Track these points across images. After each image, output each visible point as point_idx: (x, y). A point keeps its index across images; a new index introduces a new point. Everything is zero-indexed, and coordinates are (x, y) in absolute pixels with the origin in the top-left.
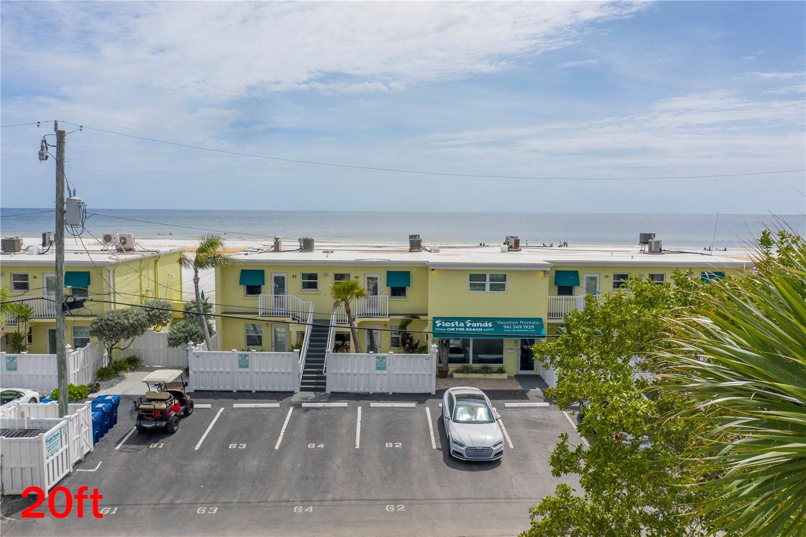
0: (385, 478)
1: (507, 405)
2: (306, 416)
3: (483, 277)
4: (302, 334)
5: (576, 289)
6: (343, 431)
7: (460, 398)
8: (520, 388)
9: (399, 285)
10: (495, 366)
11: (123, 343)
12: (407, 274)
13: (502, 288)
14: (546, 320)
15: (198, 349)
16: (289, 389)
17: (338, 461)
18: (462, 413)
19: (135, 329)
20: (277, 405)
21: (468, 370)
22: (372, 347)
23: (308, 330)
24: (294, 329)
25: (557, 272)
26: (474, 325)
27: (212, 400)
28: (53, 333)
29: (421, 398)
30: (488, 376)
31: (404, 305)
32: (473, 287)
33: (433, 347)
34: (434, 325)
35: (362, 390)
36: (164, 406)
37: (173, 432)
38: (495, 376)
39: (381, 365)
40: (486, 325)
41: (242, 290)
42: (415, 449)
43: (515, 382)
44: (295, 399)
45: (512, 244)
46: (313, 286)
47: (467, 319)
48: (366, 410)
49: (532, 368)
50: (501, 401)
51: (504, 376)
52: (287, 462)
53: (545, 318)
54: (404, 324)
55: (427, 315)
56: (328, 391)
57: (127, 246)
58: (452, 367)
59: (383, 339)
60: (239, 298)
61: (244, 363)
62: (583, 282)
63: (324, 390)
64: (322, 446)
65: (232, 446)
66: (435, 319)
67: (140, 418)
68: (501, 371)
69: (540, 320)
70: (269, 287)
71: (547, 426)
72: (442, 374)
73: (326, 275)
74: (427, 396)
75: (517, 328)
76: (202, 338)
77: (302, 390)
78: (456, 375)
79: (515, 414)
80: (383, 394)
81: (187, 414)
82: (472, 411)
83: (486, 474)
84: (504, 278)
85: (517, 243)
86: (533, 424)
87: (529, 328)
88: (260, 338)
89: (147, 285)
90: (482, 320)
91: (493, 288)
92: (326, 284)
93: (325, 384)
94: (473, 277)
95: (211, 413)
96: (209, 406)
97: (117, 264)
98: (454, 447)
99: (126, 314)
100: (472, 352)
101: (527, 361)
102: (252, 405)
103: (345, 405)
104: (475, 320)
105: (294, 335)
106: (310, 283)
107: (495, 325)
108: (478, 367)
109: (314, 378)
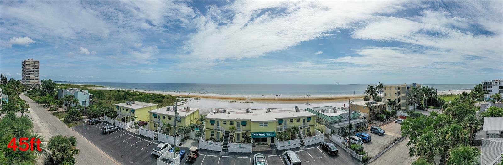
1: (268, 156)
2: (223, 160)
3: (263, 123)
5: (282, 124)
8: (271, 149)
9: (244, 124)
10: (265, 143)
11: (187, 134)
12: (246, 122)
14: (276, 132)
15: (200, 139)
16: (220, 151)
18: (258, 163)
20: (217, 156)
21: (259, 144)
22: (238, 138)
23: (224, 134)
24: (221, 134)
25: (278, 120)
26: (261, 134)
27: (203, 152)
31: (245, 128)
32: (260, 126)
33: (252, 142)
34: (252, 135)
35: (236, 152)
37: (195, 162)
38: (265, 146)
39: (240, 146)
40: (263, 134)
41: (211, 124)
43: (270, 147)
44: (221, 154)
46: (226, 124)
47: (259, 133)
48: (237, 159)
49: (273, 143)
50: (266, 155)
54: (245, 133)
55: (250, 131)
58: (256, 144)
60: (210, 126)
61: (210, 144)
62: (284, 122)
63: (227, 151)
66: (252, 133)
67: (189, 158)
68: (267, 144)
70: (216, 124)
71: (277, 163)
72: (254, 146)
73: (228, 122)
74: (250, 153)
75: (270, 135)
76: (202, 136)
77: (222, 151)
78: (257, 146)
79: (270, 159)
80: (240, 153)
82: (260, 163)
84: (267, 123)
86: (274, 162)
87: (272, 135)
88: (214, 134)
91: (265, 126)
92: (228, 124)
93: (227, 149)
94: (260, 123)
95: (203, 156)
96: (202, 154)
99: (187, 128)
100: (260, 140)
101: (272, 141)
102: (212, 156)
103: (232, 157)
104: (261, 133)
105: (221, 136)
106: (225, 123)
107: (265, 134)
108: (262, 143)
109: (225, 148)
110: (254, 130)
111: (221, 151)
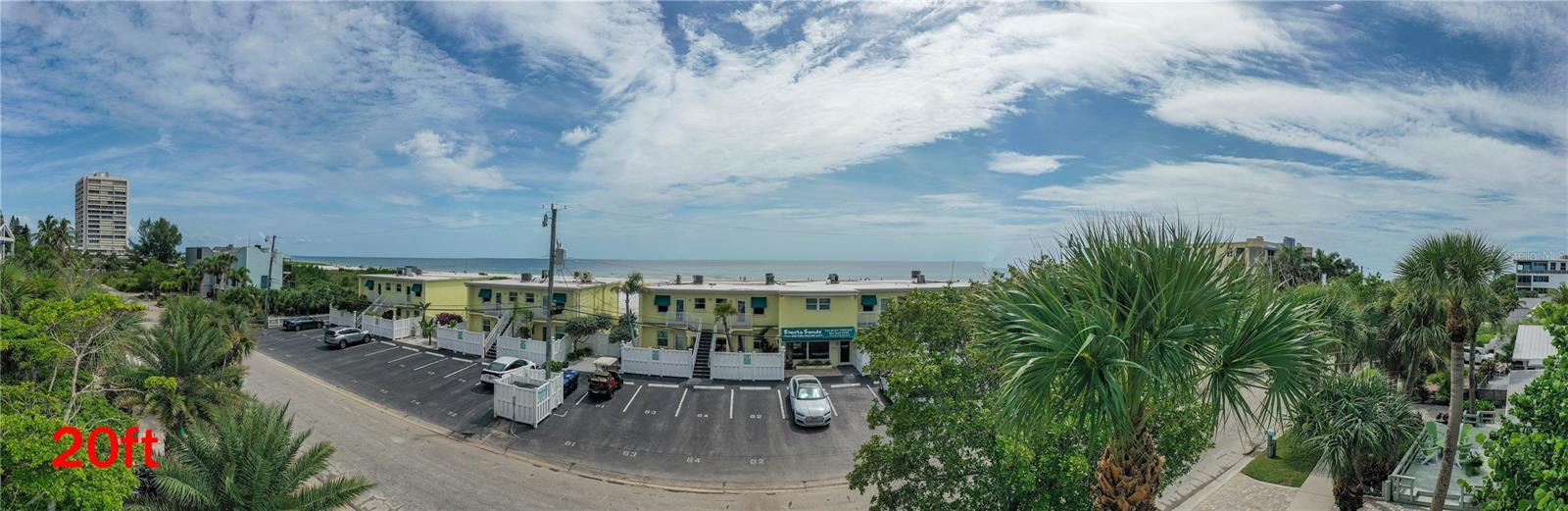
0: (750, 441)
1: (833, 386)
2: (696, 394)
3: (815, 301)
4: (694, 339)
5: (875, 307)
6: (721, 407)
7: (800, 382)
8: (841, 374)
9: (759, 306)
10: (824, 360)
11: (583, 338)
12: (765, 299)
13: (828, 308)
14: (856, 328)
15: (626, 346)
16: (685, 375)
17: (718, 427)
18: (803, 393)
19: (590, 330)
20: (677, 386)
21: (806, 364)
22: (741, 348)
23: (698, 336)
24: (689, 335)
25: (863, 296)
26: (810, 332)
27: (635, 380)
28: (545, 329)
29: (774, 383)
30: (820, 367)
31: (762, 320)
32: (808, 307)
33: (782, 348)
34: (783, 334)
35: (734, 378)
36: (605, 380)
37: (610, 398)
38: (824, 367)
39: (747, 361)
40: (818, 332)
41: (656, 308)
42: (770, 420)
43: (837, 370)
44: (688, 382)
45: (833, 279)
46: (703, 306)
47: (804, 328)
48: (737, 392)
49: (848, 361)
50: (828, 384)
51: (830, 367)
52: (683, 426)
53: (855, 326)
54: (763, 332)
55: (778, 326)
56: (711, 378)
57: (588, 279)
58: (795, 361)
59: (749, 342)
60: (655, 316)
61: (656, 357)
62: (879, 302)
63: (709, 377)
64: (707, 416)
65: (647, 412)
66: (783, 329)
67: (591, 386)
68: (828, 363)
69: (852, 328)
70: (673, 306)
71: (859, 399)
72: (788, 367)
73: (710, 299)
74: (779, 381)
75: (838, 334)
76: (630, 339)
77: (694, 377)
78: (797, 367)
79: (838, 392)
80: (748, 380)
81: (619, 388)
82: (810, 392)
83: (820, 435)
84: (828, 301)
85: (837, 278)
86: (851, 398)
87: (845, 334)
88: (666, 341)
89: (599, 303)
90: (815, 329)
91: (822, 307)
92: (711, 305)
93: (709, 372)
94: (808, 301)
95: (634, 388)
96: (633, 383)
97: (581, 290)
98: (797, 417)
99: (585, 320)
100: (808, 350)
101: (845, 355)
102: (660, 385)
103: (723, 388)
104: (809, 329)
105: (689, 339)
106: (700, 304)
107: (823, 332)
108: (812, 360)
109: (702, 369)
110: (790, 319)
111: (690, 377)
